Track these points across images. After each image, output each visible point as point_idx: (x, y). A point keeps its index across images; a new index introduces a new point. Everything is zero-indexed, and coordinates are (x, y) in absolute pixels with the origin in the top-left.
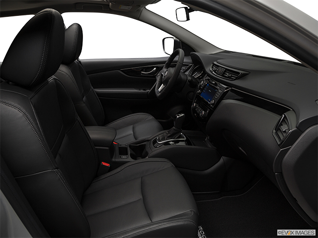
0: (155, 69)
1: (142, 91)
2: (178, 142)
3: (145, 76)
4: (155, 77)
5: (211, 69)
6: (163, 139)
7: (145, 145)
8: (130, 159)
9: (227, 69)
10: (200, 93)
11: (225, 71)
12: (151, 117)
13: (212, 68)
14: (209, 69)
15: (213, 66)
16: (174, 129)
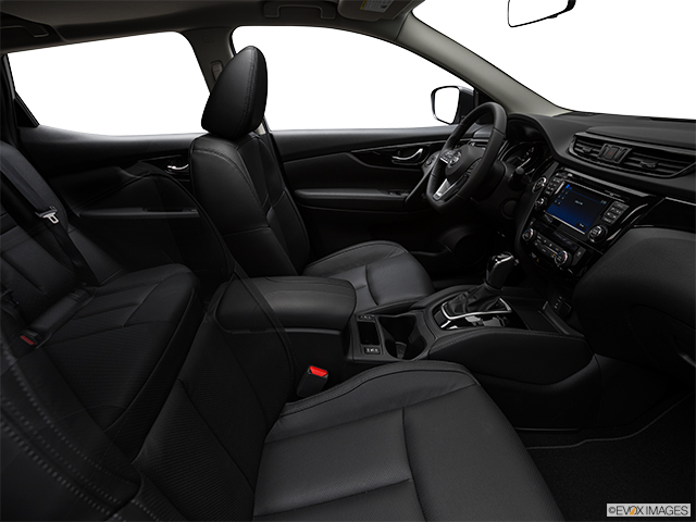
0: (421, 150)
1: (392, 195)
2: (485, 318)
3: (400, 164)
4: (420, 167)
5: (571, 151)
6: (459, 310)
7: (413, 318)
8: (386, 356)
9: (636, 149)
10: (544, 207)
11: (630, 154)
12: (401, 250)
13: (575, 146)
14: (565, 149)
15: (576, 142)
16: (486, 289)
